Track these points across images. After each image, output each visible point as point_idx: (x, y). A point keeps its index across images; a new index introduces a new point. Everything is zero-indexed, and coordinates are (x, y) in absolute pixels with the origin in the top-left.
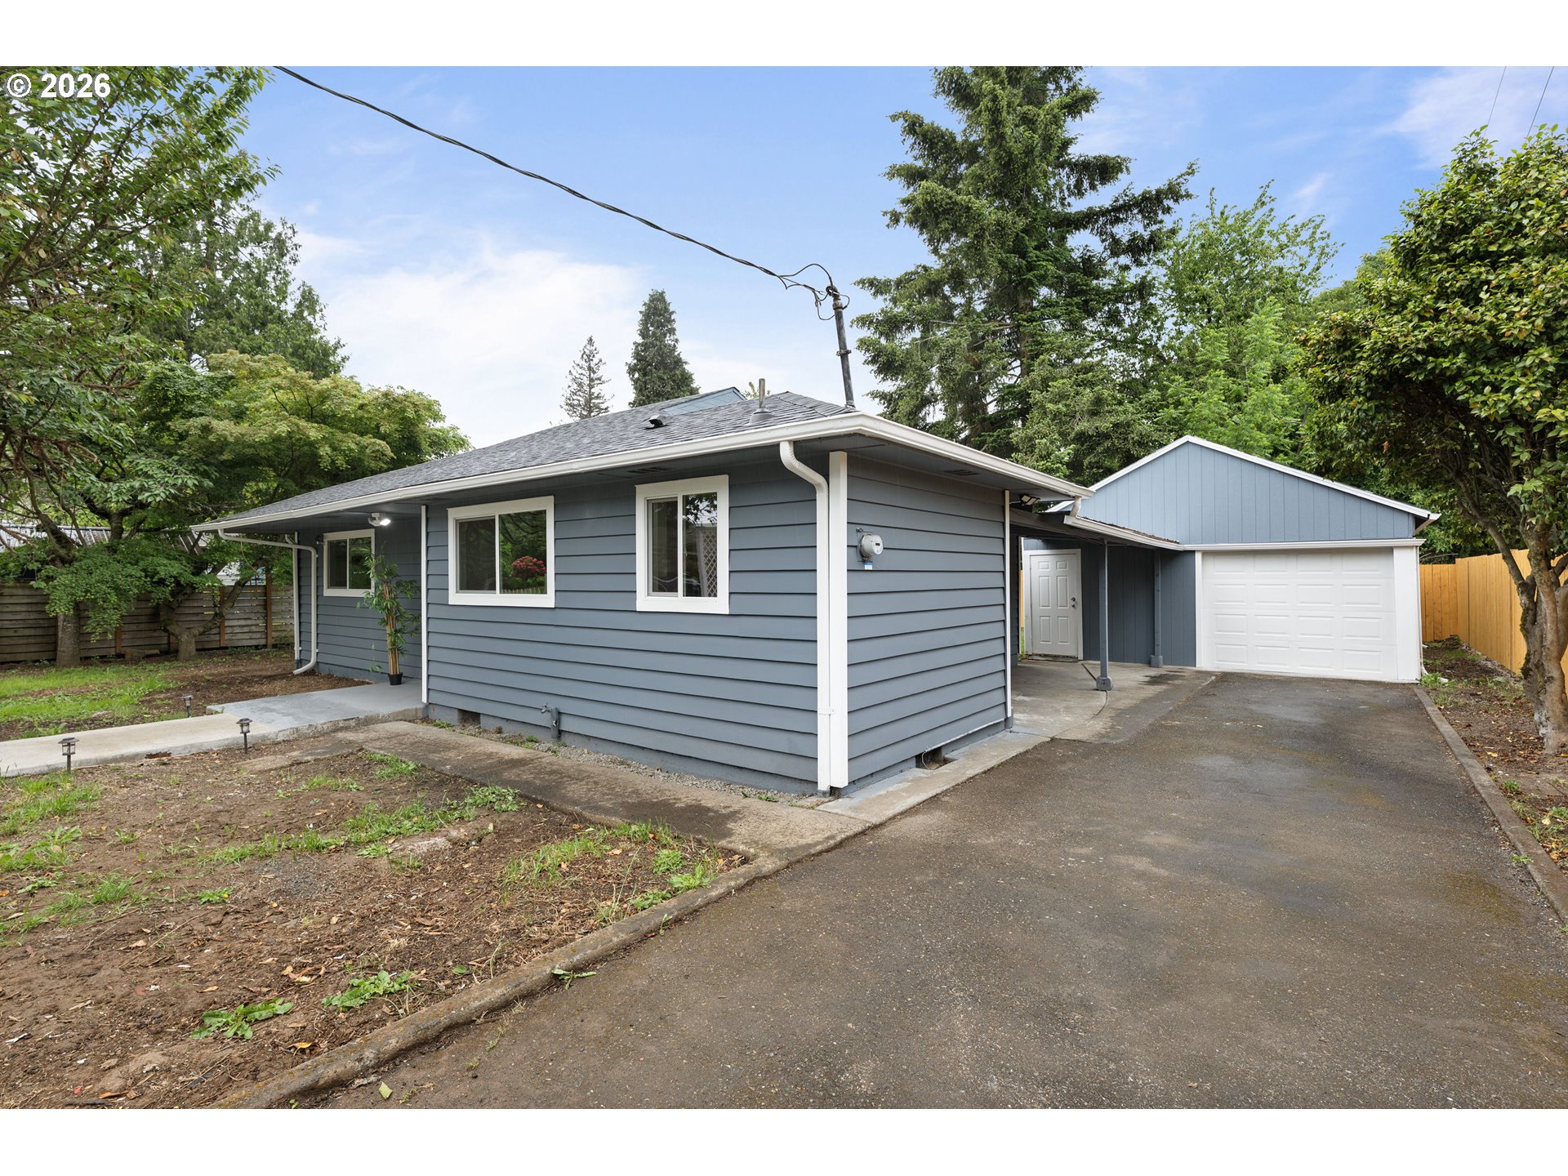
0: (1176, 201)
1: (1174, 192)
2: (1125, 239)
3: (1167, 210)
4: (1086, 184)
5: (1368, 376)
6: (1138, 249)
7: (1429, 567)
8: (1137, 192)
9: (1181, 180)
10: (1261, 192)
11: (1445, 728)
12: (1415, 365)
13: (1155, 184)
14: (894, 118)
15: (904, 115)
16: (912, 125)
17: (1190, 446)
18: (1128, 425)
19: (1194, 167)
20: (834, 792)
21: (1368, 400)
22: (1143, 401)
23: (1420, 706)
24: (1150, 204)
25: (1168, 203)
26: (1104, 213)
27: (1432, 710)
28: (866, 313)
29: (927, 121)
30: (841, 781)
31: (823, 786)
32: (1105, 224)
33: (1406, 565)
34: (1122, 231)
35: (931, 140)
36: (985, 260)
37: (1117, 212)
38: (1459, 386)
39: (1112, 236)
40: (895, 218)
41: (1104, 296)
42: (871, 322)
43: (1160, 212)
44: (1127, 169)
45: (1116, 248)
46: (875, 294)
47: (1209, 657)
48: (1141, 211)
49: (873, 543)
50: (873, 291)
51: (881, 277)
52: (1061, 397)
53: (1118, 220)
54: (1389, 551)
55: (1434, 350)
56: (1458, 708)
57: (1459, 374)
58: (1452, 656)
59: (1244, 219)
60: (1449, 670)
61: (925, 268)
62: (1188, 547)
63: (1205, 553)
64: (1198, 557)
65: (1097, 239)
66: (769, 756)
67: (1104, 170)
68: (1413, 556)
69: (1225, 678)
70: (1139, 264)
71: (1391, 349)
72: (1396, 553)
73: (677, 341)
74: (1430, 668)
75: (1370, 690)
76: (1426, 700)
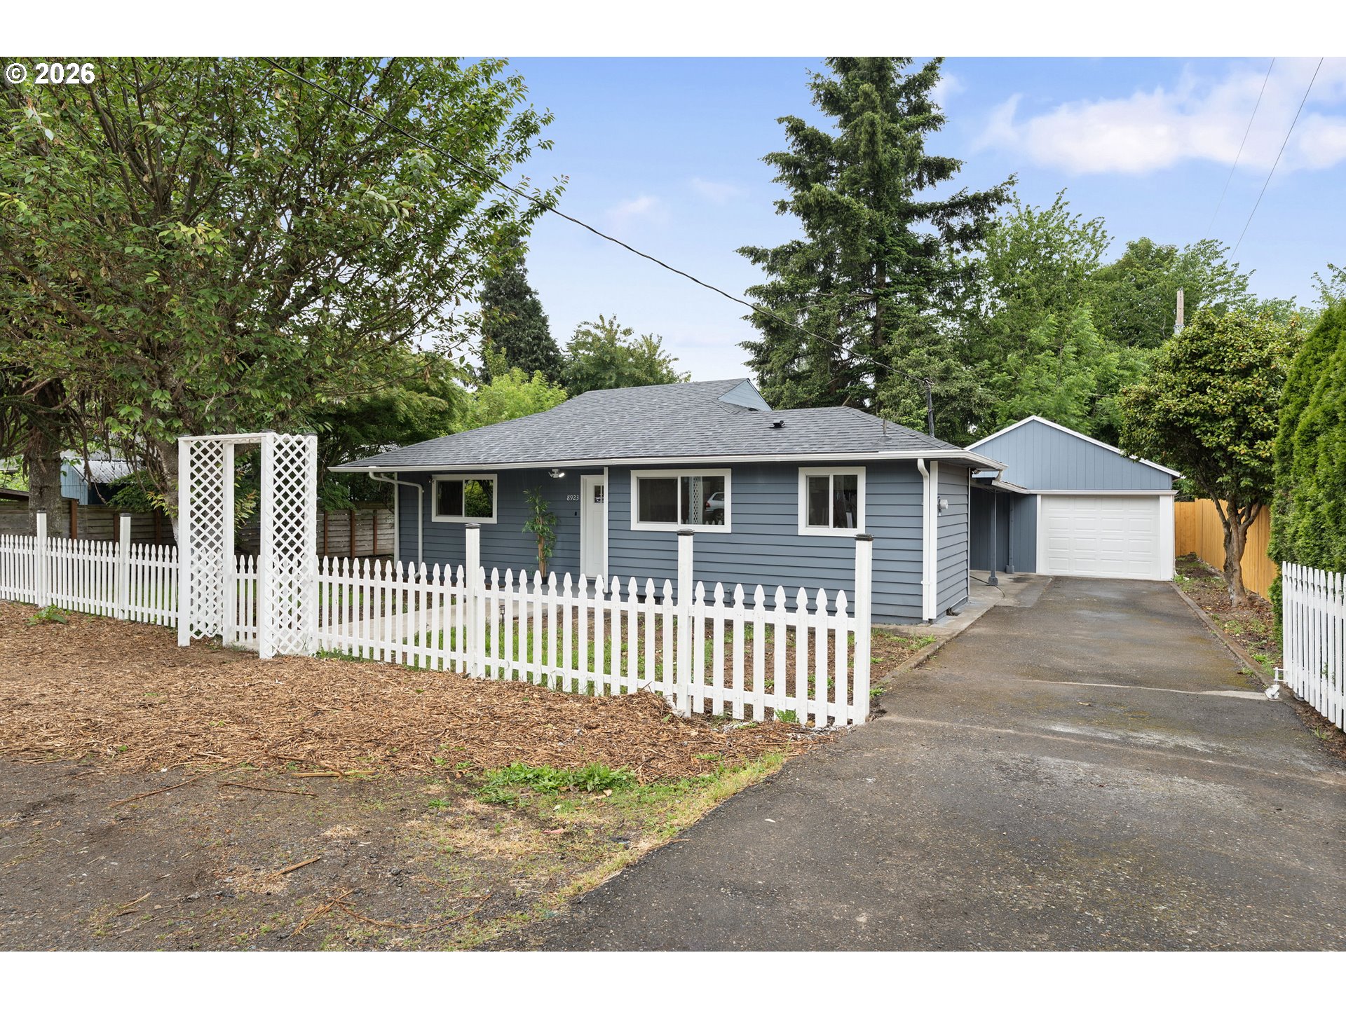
0: (999, 203)
1: (998, 197)
2: (957, 229)
3: (992, 210)
4: (925, 179)
5: (1158, 421)
6: (966, 236)
7: (1178, 503)
8: (970, 193)
9: (1003, 187)
10: (1057, 197)
11: (1188, 599)
12: (1179, 420)
13: (983, 188)
14: (780, 120)
15: (789, 119)
16: (796, 128)
17: (1035, 424)
18: (971, 390)
19: (1014, 179)
20: (930, 621)
21: (1156, 431)
22: (978, 369)
23: (1174, 591)
24: (979, 203)
25: (993, 204)
26: (943, 207)
27: (1181, 593)
28: (758, 284)
29: (808, 125)
30: (934, 617)
31: (925, 618)
32: (942, 216)
33: (1167, 506)
34: (956, 223)
35: (810, 141)
36: (858, 249)
37: (953, 208)
38: (1197, 432)
39: (948, 226)
40: (783, 206)
41: (941, 275)
42: (761, 292)
43: (986, 211)
44: (959, 169)
45: (950, 235)
46: (754, 262)
47: (1044, 567)
48: (971, 208)
49: (945, 503)
50: (752, 259)
51: (760, 245)
52: (918, 364)
53: (953, 214)
54: (1157, 497)
55: (1187, 413)
56: (1194, 592)
57: (1197, 426)
58: (1192, 566)
59: (1045, 218)
60: (1189, 573)
61: (799, 244)
62: (1033, 491)
63: (1043, 496)
64: (1039, 498)
65: (936, 228)
66: (891, 607)
67: (940, 169)
68: (1171, 500)
69: (1058, 579)
70: (967, 249)
71: (1168, 411)
72: (1161, 498)
73: (525, 271)
74: (1179, 573)
75: (1146, 584)
76: (1177, 588)
